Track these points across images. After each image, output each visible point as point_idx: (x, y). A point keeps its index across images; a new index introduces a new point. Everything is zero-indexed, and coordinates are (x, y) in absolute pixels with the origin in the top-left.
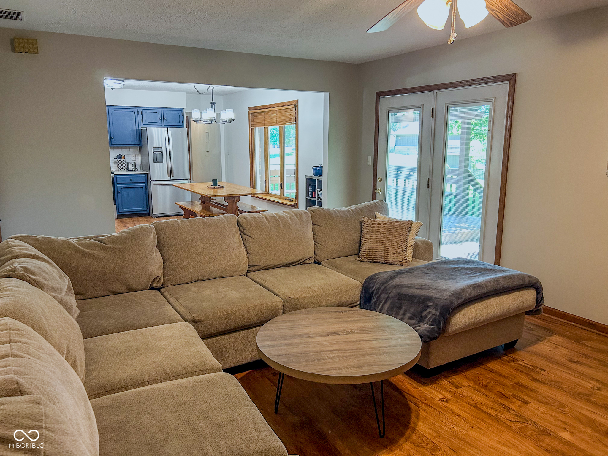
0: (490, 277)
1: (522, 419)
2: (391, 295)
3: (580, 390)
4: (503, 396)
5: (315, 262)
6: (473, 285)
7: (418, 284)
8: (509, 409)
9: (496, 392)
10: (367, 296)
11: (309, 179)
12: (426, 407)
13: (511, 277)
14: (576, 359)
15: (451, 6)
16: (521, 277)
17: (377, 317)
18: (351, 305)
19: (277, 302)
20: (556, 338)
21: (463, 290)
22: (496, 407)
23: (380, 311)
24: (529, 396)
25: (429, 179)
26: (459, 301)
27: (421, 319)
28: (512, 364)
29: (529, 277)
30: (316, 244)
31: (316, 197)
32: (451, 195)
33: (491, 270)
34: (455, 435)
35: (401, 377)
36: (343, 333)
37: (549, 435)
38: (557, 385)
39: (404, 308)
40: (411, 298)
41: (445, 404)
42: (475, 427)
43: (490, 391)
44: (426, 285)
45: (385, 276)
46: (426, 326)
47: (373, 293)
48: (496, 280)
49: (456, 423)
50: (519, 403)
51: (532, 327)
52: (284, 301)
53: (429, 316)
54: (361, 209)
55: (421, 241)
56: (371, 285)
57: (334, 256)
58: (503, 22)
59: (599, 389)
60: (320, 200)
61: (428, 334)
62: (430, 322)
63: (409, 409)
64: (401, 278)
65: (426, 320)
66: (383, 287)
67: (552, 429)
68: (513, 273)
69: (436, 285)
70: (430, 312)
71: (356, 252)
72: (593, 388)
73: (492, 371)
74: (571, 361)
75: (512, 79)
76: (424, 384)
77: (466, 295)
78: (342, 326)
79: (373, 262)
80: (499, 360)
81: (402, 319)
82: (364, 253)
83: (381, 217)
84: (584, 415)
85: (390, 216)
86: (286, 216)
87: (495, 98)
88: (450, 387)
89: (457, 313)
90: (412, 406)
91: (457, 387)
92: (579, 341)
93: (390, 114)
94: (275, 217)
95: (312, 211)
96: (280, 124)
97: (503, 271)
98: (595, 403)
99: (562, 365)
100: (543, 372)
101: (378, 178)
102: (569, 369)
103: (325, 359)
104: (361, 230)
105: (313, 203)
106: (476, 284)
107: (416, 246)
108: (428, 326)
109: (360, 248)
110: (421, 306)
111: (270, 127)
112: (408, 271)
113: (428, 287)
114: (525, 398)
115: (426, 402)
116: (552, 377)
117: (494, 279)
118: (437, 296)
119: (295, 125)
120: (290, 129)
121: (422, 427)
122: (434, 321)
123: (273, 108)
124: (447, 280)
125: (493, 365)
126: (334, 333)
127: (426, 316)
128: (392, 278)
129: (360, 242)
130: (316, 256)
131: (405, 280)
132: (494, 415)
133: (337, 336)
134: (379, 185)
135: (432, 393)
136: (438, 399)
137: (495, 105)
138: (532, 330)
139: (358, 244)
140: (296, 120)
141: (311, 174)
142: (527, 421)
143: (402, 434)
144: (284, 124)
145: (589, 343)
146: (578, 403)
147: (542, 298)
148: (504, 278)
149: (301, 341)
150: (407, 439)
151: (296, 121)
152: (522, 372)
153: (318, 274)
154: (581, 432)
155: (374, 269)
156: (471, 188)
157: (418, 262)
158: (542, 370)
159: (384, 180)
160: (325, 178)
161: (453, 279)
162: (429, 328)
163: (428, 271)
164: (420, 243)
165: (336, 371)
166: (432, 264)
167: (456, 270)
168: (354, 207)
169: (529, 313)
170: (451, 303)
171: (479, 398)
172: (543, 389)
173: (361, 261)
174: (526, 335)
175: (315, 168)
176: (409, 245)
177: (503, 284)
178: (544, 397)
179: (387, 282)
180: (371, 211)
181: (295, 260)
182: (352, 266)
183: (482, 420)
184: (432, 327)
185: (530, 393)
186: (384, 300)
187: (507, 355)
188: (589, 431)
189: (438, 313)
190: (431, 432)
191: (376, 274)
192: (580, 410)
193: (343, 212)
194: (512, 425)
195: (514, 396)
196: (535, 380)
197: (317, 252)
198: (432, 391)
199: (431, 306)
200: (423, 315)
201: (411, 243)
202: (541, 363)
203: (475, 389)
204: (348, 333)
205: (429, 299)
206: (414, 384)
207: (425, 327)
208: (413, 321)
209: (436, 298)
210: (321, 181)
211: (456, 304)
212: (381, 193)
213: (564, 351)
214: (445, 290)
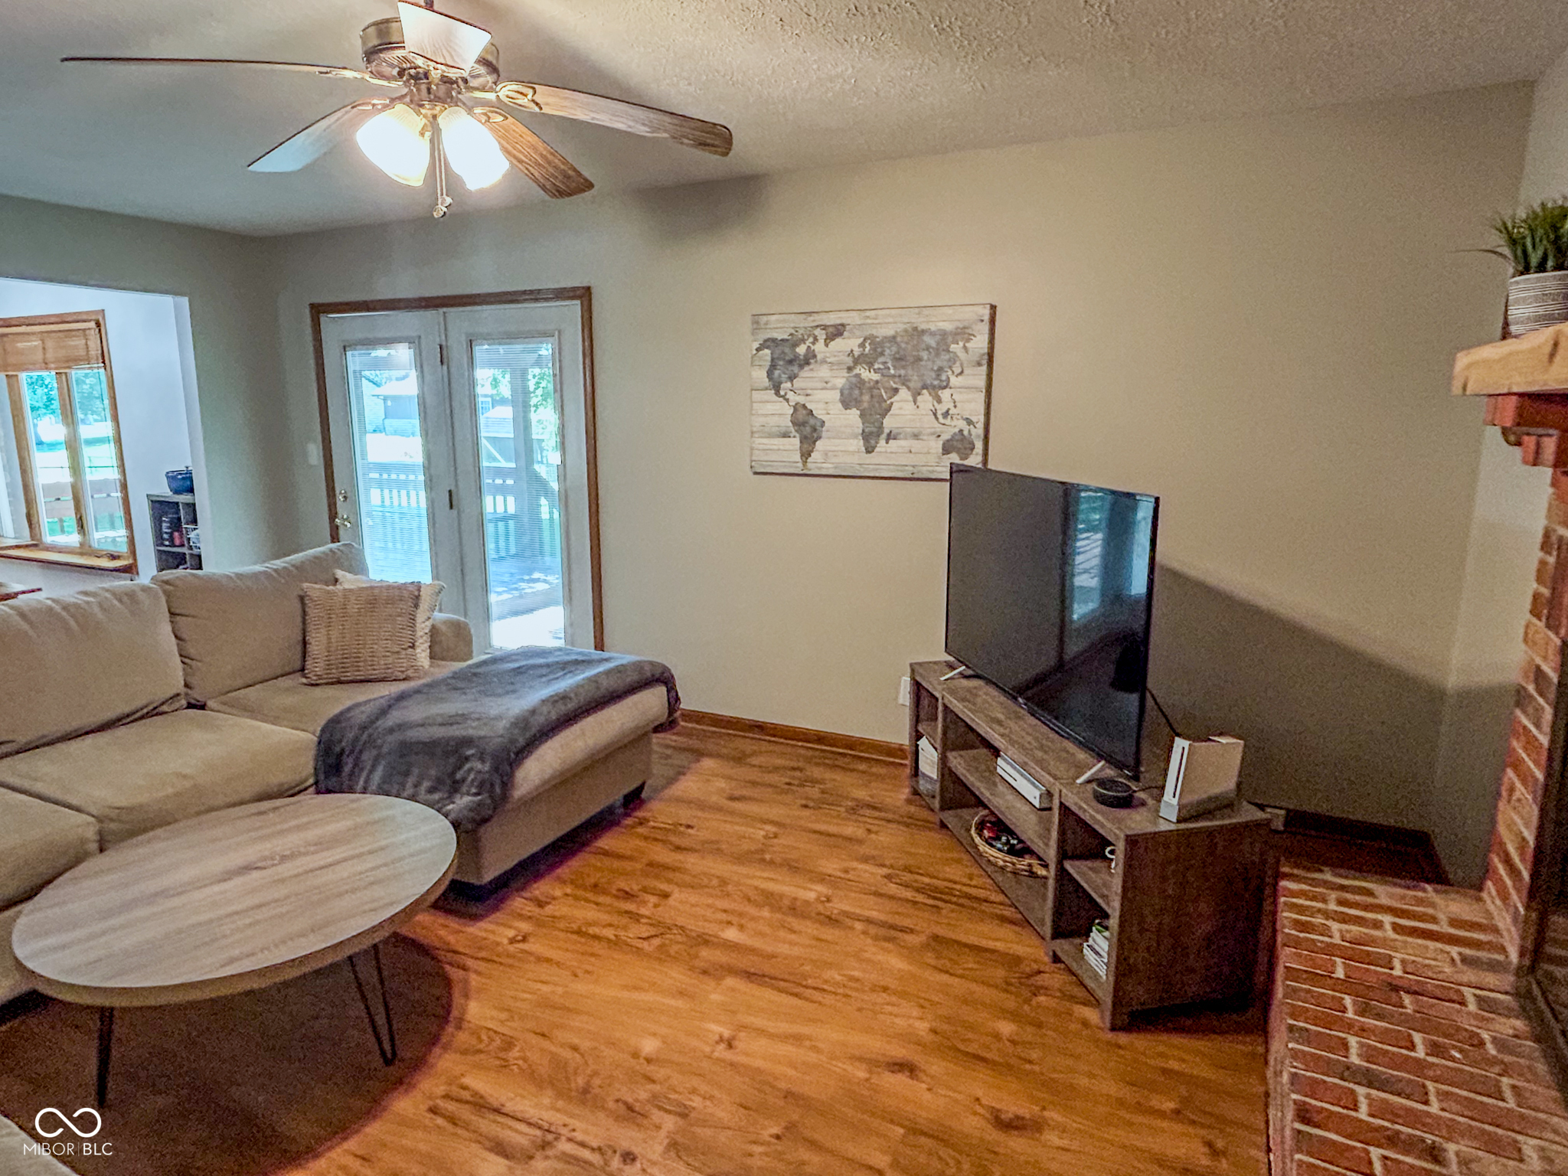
0: (582, 676)
1: (662, 928)
2: (385, 750)
3: (746, 846)
4: (628, 896)
5: (190, 706)
6: (552, 696)
7: (441, 715)
8: (636, 917)
9: (614, 892)
10: (332, 760)
11: (161, 502)
12: (482, 966)
13: (620, 670)
14: (737, 793)
15: (432, 141)
16: (638, 666)
17: (354, 805)
18: (293, 791)
19: (82, 827)
20: (708, 763)
21: (533, 712)
22: (615, 919)
23: (364, 791)
24: (669, 881)
25: (450, 491)
26: (528, 735)
27: (455, 788)
28: (640, 830)
29: (651, 663)
30: (186, 660)
31: (182, 545)
32: (505, 519)
33: (583, 661)
34: (546, 1004)
35: (424, 918)
36: (269, 862)
37: (706, 942)
38: (712, 848)
39: (416, 771)
40: (430, 748)
41: (521, 946)
42: (580, 973)
43: (605, 892)
44: (457, 715)
45: (368, 709)
46: (467, 799)
47: (343, 751)
48: (594, 680)
49: (544, 977)
50: (653, 899)
51: (669, 752)
52: (100, 819)
53: (470, 779)
54: (300, 567)
55: (446, 622)
56: (338, 736)
57: (240, 682)
58: (543, 188)
59: (776, 836)
60: (195, 551)
61: (472, 814)
62: (474, 790)
63: (448, 983)
64: (404, 707)
65: (464, 789)
66: (365, 736)
67: (711, 929)
68: (624, 662)
69: (479, 709)
70: (471, 770)
71: (298, 665)
72: (766, 837)
73: (606, 853)
74: (732, 798)
75: (584, 295)
76: (475, 918)
77: (540, 720)
78: (266, 848)
79: (340, 682)
80: (617, 829)
81: (413, 798)
82: (316, 666)
83: (348, 580)
84: (756, 888)
85: (372, 576)
86: (88, 603)
87: (559, 332)
88: (530, 909)
89: (526, 757)
90: (454, 973)
91: (541, 904)
92: (740, 759)
93: (349, 354)
94: (51, 609)
95: (167, 582)
96: (56, 369)
97: (607, 660)
98: (772, 862)
99: (720, 809)
100: (690, 831)
101: (337, 492)
102: (732, 813)
103: (225, 936)
104: (304, 613)
105: (179, 560)
106: (556, 695)
107: (434, 632)
108: (470, 798)
109: (304, 657)
110: (452, 760)
111: (23, 376)
112: (418, 691)
113: (464, 717)
114: (664, 887)
115: (483, 954)
116: (704, 835)
117: (590, 679)
118: (482, 733)
119: (102, 370)
120: (87, 380)
121: (476, 1011)
122: (481, 785)
123: (27, 325)
124: (499, 695)
125: (606, 842)
126: (247, 869)
127: (464, 780)
128: (384, 712)
129: (305, 643)
130: (189, 691)
131: (414, 712)
132: (613, 938)
133: (255, 874)
134: (342, 510)
135: (493, 932)
136: (505, 941)
137: (560, 343)
138: (668, 757)
139: (299, 648)
140: (104, 359)
141: (164, 491)
142: (669, 928)
143: (434, 1040)
144: (70, 368)
145: (755, 761)
146: (743, 870)
147: (677, 699)
148: (608, 673)
149: (155, 909)
150: (446, 1048)
151: (104, 362)
152: (656, 840)
153: (198, 735)
154: (753, 919)
155: (340, 699)
156: (543, 501)
157: (444, 667)
158: (689, 827)
159: (352, 498)
160: (202, 498)
161: (514, 691)
162: (474, 802)
163: (460, 685)
164: (444, 628)
165: (253, 959)
166: (470, 667)
167: (518, 671)
168: (279, 563)
169: (658, 729)
170: (512, 741)
171: (586, 913)
172: (691, 861)
173: (312, 685)
174: (659, 770)
175: (171, 477)
176: (420, 633)
177: (608, 684)
178: (694, 876)
179: (373, 722)
180: (324, 570)
181: (127, 710)
182: (289, 700)
183: (592, 955)
184: (479, 797)
185: (671, 875)
186: (370, 762)
187: (630, 816)
188: (766, 913)
189: (487, 767)
190: (495, 1013)
191: (349, 709)
192: (749, 882)
193: (255, 576)
194: (645, 945)
195: (645, 890)
196: (678, 848)
197: (193, 681)
198: (491, 927)
199: (473, 755)
200: (458, 776)
201: (423, 628)
202: (685, 814)
203: (576, 898)
204: (284, 858)
205: (468, 742)
206: (453, 923)
207: (462, 802)
208: (436, 796)
209: (480, 738)
210: (192, 507)
211: (521, 741)
212: (349, 525)
213: (722, 784)
214: (499, 718)
